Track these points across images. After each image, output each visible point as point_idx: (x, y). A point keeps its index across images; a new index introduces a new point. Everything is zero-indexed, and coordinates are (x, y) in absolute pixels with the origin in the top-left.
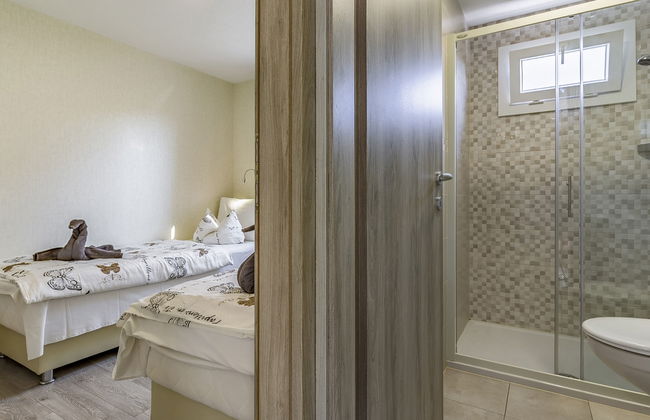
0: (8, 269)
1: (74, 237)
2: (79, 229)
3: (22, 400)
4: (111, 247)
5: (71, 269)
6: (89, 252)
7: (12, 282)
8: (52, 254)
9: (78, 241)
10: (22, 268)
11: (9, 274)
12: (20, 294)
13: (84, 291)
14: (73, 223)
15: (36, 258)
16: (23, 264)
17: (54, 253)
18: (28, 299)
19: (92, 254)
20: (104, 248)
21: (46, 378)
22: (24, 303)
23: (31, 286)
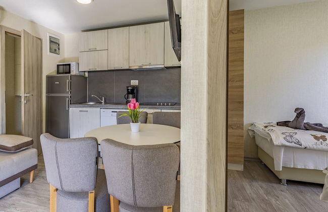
0: (266, 127)
1: (298, 117)
2: (300, 113)
3: (273, 187)
4: (321, 125)
5: (296, 133)
6: (306, 126)
7: (268, 133)
8: (285, 124)
9: (299, 119)
10: (272, 128)
11: (266, 129)
12: (271, 139)
13: (303, 147)
14: (296, 110)
15: (278, 124)
16: (272, 126)
17: (287, 123)
18: (275, 143)
19: (308, 127)
20: (316, 125)
21: (283, 181)
22: (273, 144)
23: (276, 137)
